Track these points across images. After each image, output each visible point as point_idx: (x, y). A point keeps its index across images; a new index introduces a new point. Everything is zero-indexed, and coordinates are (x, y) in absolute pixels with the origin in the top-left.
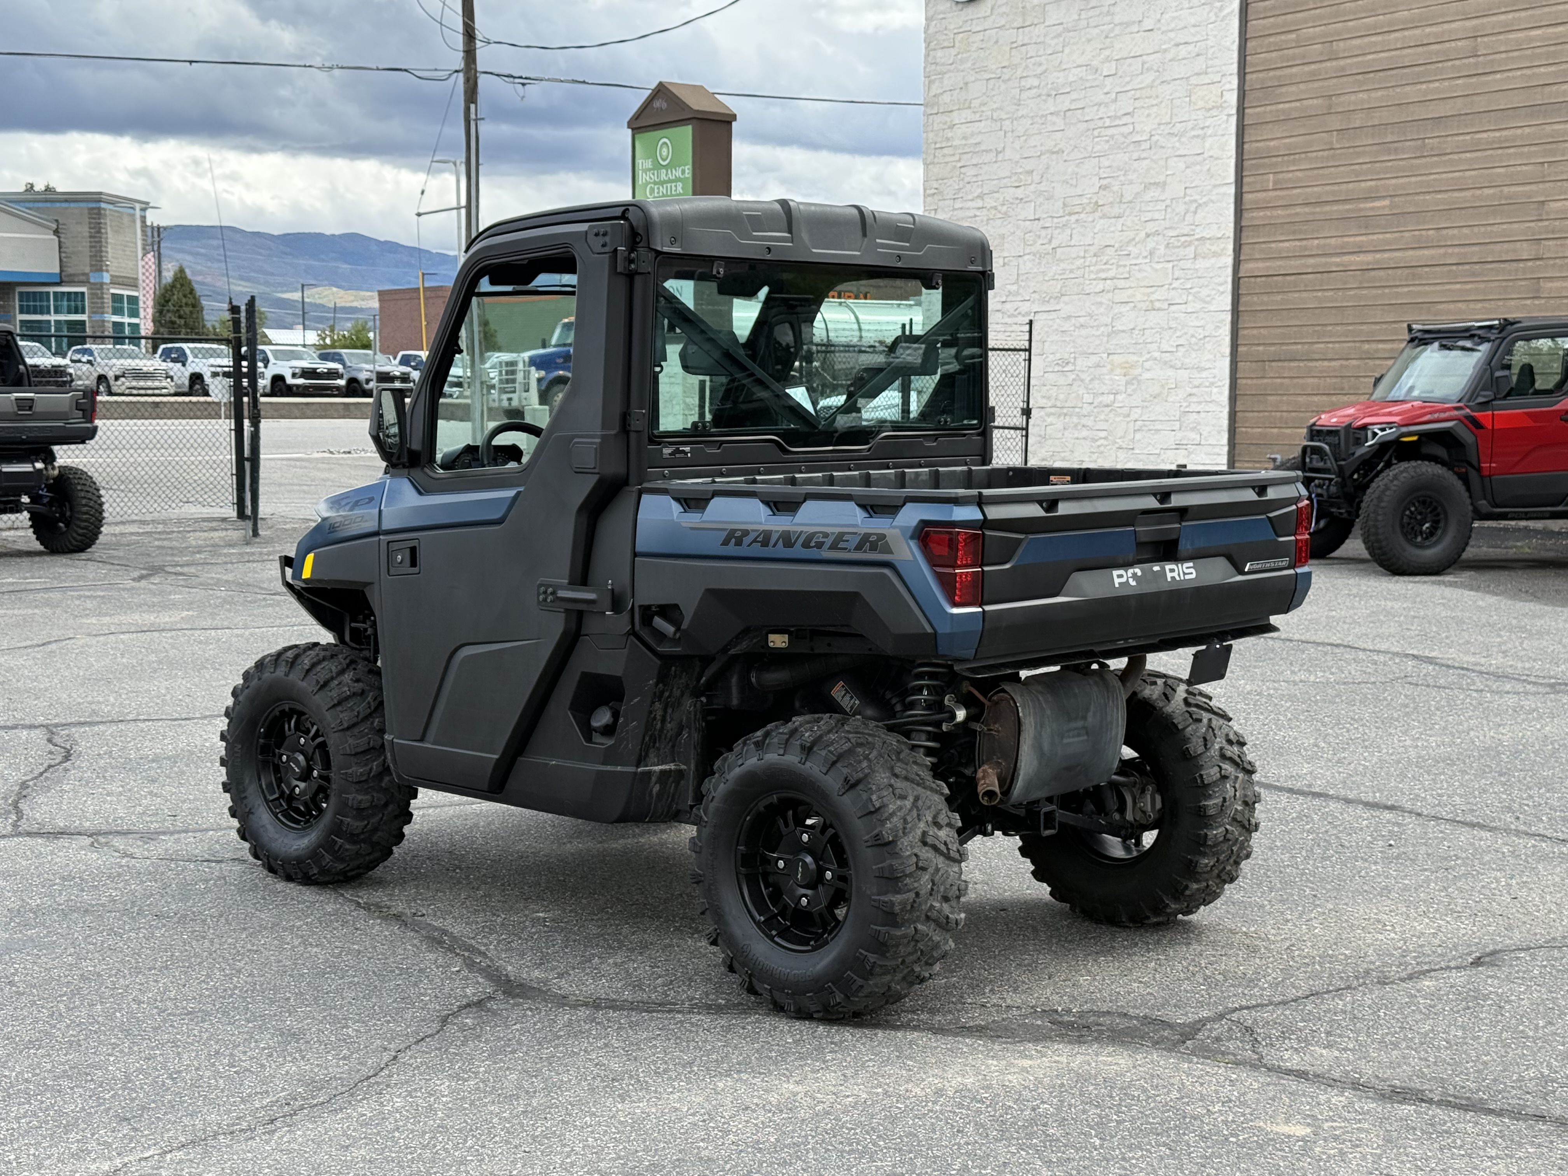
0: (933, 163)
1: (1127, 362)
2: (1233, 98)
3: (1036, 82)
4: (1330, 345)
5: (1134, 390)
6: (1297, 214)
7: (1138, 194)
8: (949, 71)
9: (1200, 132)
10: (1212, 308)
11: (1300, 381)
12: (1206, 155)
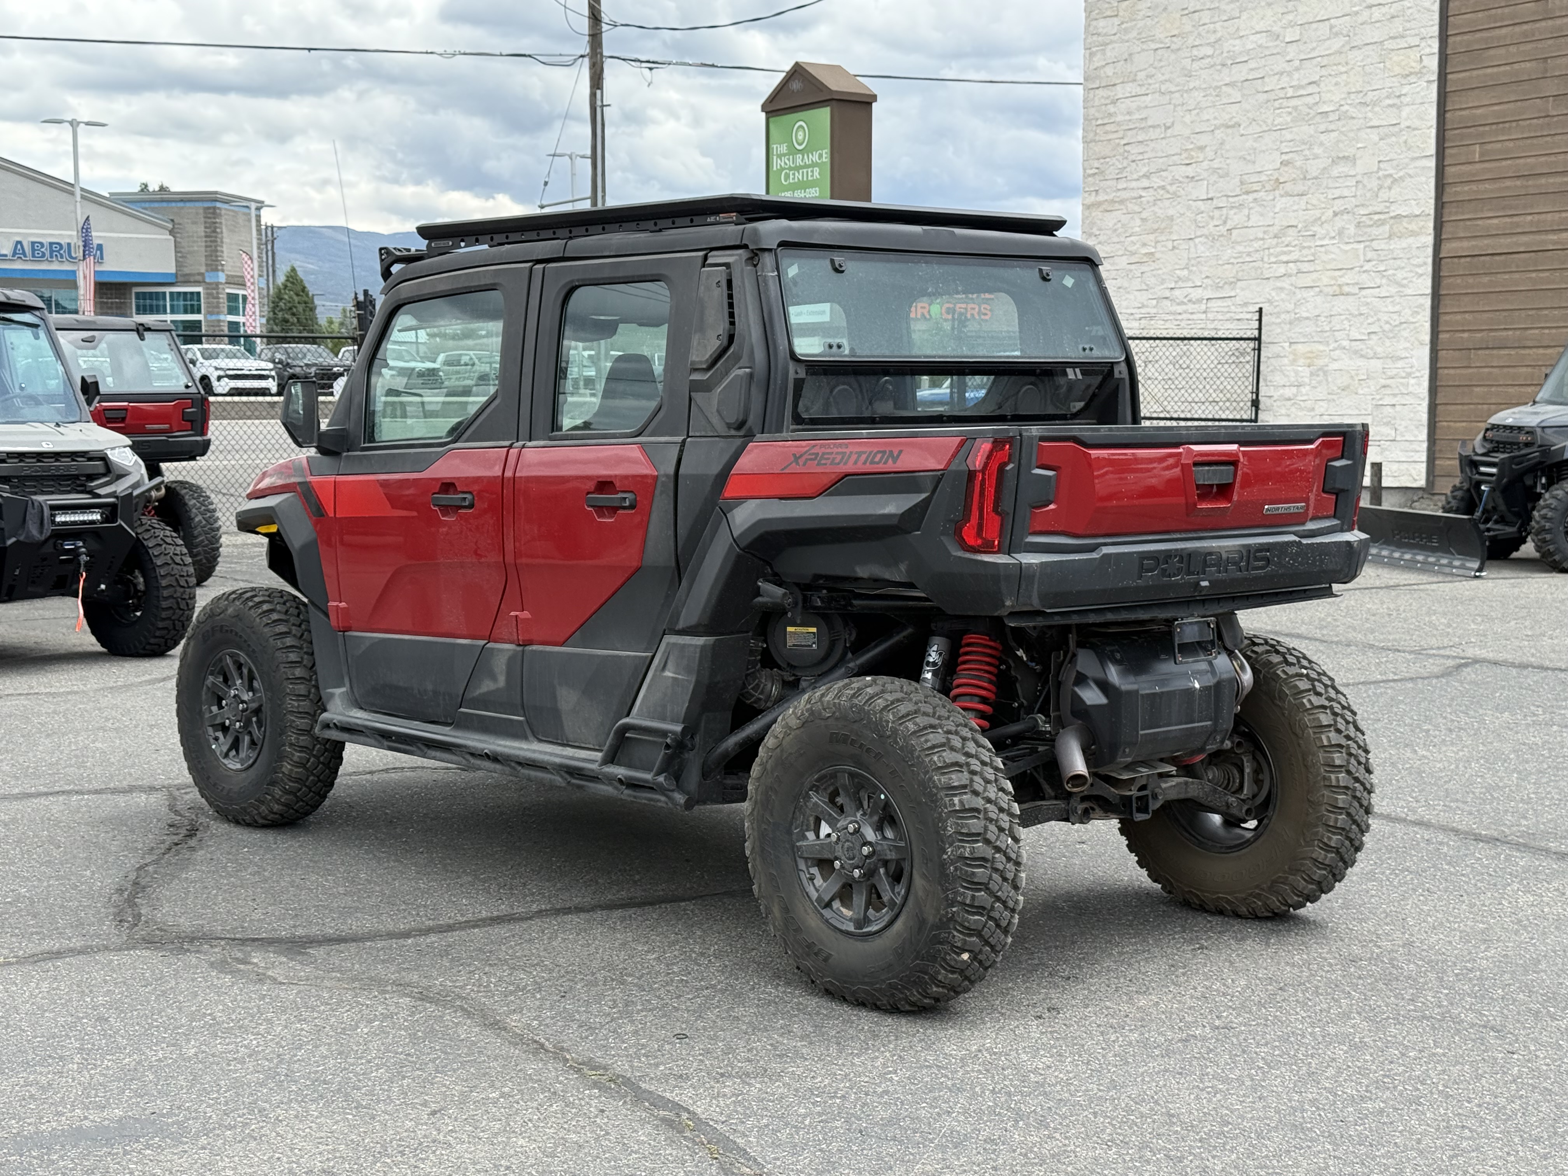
0: (1095, 141)
1: (1312, 352)
2: (1433, 63)
3: (1209, 51)
4: (1547, 331)
5: (1319, 382)
6: (1508, 188)
7: (1325, 168)
8: (1112, 42)
9: (1396, 101)
10: (1409, 291)
11: (1511, 370)
12: (1402, 126)
